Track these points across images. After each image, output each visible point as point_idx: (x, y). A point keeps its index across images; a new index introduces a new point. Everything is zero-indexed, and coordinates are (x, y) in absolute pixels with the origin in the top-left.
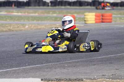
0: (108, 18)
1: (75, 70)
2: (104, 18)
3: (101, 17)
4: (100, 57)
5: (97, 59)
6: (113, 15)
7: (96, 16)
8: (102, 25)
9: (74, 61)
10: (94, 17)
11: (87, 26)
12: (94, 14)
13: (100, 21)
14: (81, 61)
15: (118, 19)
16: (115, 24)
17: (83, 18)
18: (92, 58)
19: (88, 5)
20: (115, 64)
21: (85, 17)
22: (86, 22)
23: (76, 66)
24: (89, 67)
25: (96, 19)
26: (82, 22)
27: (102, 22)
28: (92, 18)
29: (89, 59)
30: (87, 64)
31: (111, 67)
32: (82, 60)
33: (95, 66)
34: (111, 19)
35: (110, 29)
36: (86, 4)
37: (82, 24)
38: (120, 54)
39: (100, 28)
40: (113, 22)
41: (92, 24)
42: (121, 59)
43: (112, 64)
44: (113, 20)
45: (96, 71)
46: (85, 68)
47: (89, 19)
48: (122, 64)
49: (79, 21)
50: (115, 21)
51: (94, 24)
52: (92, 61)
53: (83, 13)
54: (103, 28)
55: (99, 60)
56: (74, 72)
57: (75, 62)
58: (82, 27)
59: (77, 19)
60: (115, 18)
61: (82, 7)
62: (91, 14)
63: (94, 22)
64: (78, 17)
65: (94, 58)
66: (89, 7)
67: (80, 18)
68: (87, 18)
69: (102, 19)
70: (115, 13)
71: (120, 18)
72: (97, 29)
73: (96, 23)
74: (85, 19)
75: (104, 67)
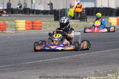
0: (38, 25)
1: (3, 75)
2: (34, 25)
3: (32, 24)
4: (28, 63)
5: (25, 64)
6: (42, 23)
7: (26, 23)
8: (32, 32)
9: (2, 66)
10: (25, 24)
11: (18, 32)
12: (24, 21)
13: (31, 28)
14: (10, 67)
15: (47, 26)
16: (45, 31)
17: (14, 25)
18: (21, 64)
19: (19, 13)
20: (41, 70)
21: (16, 24)
22: (17, 29)
23: (4, 71)
24: (17, 72)
25: (26, 26)
26: (12, 29)
27: (32, 29)
28: (22, 25)
29: (18, 64)
30: (16, 69)
31: (38, 72)
32: (11, 65)
33: (23, 72)
34: (41, 26)
35: (39, 36)
36: (17, 11)
37: (13, 31)
38: (47, 60)
39: (30, 35)
40: (43, 29)
41: (23, 30)
42: (48, 65)
43: (39, 69)
44: (42, 27)
45: (24, 76)
46: (13, 73)
47: (20, 26)
48: (48, 69)
49: (10, 28)
50: (45, 29)
51: (25, 30)
52: (20, 66)
53: (14, 21)
54: (33, 34)
55: (27, 66)
56: (2, 77)
57: (4, 67)
58: (13, 33)
59: (8, 25)
60: (45, 25)
61: (14, 15)
62: (21, 21)
63: (25, 29)
64: (10, 24)
65: (22, 64)
66: (20, 15)
67: (11, 25)
68: (17, 25)
69: (33, 26)
70: (45, 20)
71: (50, 25)
72: (27, 35)
73: (26, 30)
74: (16, 26)
75: (32, 72)
